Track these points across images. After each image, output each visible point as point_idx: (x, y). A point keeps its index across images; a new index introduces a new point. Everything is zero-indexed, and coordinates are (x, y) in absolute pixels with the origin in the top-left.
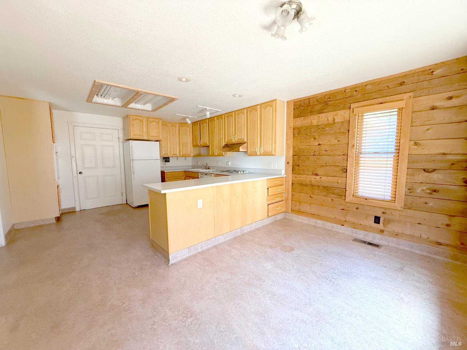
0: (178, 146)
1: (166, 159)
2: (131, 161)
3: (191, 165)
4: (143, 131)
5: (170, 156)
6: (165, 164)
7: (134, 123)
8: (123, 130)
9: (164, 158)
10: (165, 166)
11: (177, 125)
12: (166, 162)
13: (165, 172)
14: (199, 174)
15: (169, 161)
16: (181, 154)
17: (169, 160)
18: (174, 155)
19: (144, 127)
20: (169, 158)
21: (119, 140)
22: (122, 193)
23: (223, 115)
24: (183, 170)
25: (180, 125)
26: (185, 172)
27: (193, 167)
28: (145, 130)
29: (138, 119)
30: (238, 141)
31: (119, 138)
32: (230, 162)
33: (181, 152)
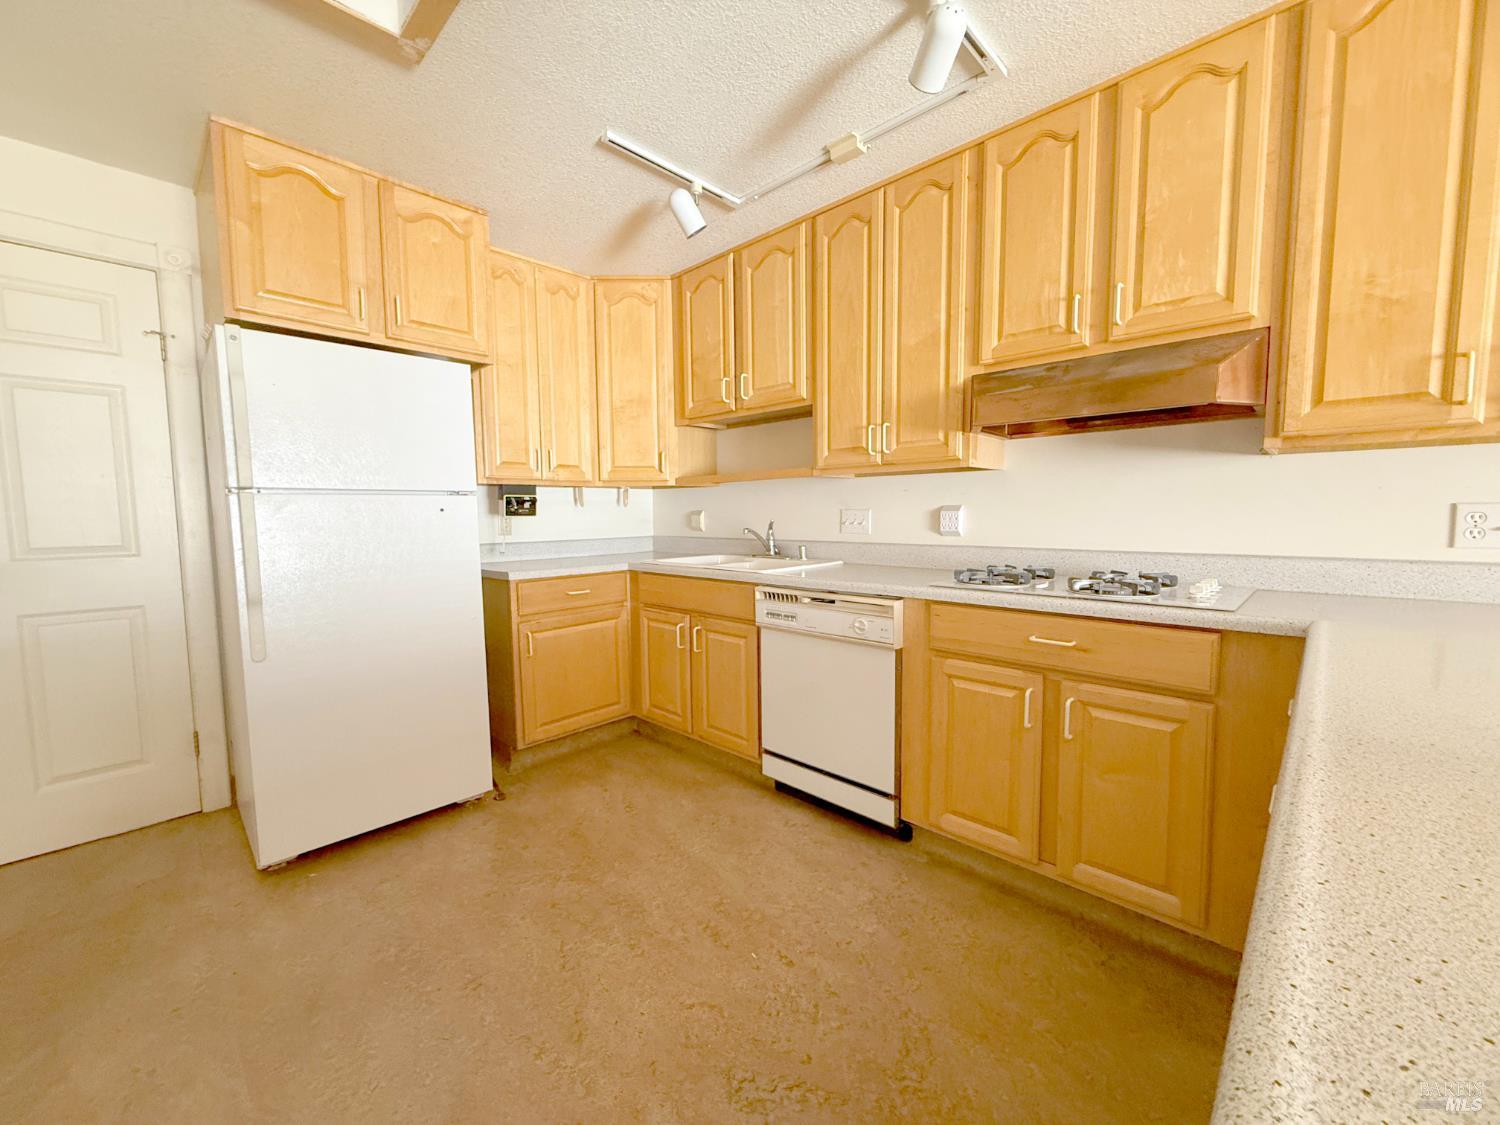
0: (586, 419)
1: (516, 500)
2: (233, 499)
3: (652, 534)
4: (344, 271)
5: (538, 475)
6: (507, 531)
7: (265, 200)
8: (198, 281)
9: (502, 489)
10: (509, 539)
11: (583, 286)
12: (515, 513)
13: (508, 581)
14: (758, 596)
15: (532, 512)
16: (607, 467)
17: (533, 502)
18: (563, 475)
19: (356, 244)
20: (531, 489)
21: (164, 350)
22: (196, 735)
23: (967, 156)
24: (625, 567)
25: (600, 289)
26: (635, 575)
27: (665, 546)
28: (358, 272)
29: (299, 173)
30: (1136, 331)
31: (162, 336)
32: (962, 514)
33: (606, 455)
